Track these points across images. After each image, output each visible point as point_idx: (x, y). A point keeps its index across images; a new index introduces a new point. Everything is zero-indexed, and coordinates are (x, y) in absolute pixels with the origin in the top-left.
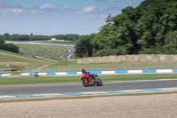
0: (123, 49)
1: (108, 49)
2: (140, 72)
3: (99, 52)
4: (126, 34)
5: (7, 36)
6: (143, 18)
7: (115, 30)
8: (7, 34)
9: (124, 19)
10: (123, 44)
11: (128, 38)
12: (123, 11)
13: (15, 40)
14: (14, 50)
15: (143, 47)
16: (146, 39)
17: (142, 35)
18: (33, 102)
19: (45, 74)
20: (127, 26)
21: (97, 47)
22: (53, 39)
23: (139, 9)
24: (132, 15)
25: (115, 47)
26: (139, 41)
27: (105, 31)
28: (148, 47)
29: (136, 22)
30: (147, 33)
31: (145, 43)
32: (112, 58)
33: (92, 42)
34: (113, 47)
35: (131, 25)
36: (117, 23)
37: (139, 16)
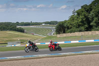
0: (83, 28)
1: (74, 29)
2: (93, 41)
3: (69, 30)
4: (84, 20)
5: (18, 24)
6: (93, 10)
7: (78, 18)
8: (17, 22)
9: (82, 12)
10: (82, 25)
11: (85, 22)
12: (82, 7)
13: (22, 25)
14: (22, 31)
15: (94, 27)
16: (96, 22)
17: (93, 20)
18: (33, 60)
19: (39, 44)
20: (84, 15)
21: (68, 28)
22: (43, 24)
23: (91, 6)
24: (87, 9)
25: (78, 27)
26: (91, 24)
27: (72, 18)
28: (97, 27)
29: (89, 13)
30: (96, 19)
31: (95, 24)
32: (77, 34)
33: (65, 25)
34: (77, 28)
35: (87, 15)
36: (79, 14)
37: (91, 10)
